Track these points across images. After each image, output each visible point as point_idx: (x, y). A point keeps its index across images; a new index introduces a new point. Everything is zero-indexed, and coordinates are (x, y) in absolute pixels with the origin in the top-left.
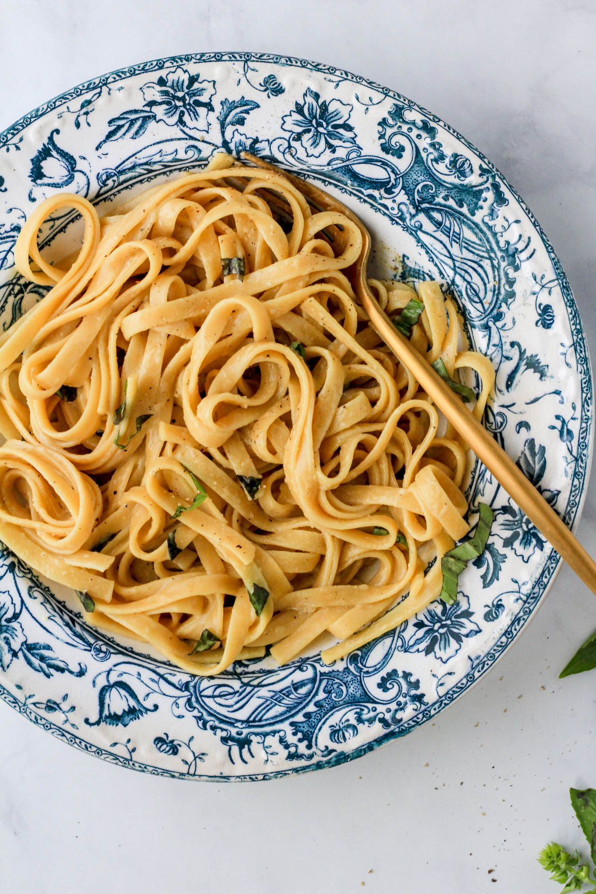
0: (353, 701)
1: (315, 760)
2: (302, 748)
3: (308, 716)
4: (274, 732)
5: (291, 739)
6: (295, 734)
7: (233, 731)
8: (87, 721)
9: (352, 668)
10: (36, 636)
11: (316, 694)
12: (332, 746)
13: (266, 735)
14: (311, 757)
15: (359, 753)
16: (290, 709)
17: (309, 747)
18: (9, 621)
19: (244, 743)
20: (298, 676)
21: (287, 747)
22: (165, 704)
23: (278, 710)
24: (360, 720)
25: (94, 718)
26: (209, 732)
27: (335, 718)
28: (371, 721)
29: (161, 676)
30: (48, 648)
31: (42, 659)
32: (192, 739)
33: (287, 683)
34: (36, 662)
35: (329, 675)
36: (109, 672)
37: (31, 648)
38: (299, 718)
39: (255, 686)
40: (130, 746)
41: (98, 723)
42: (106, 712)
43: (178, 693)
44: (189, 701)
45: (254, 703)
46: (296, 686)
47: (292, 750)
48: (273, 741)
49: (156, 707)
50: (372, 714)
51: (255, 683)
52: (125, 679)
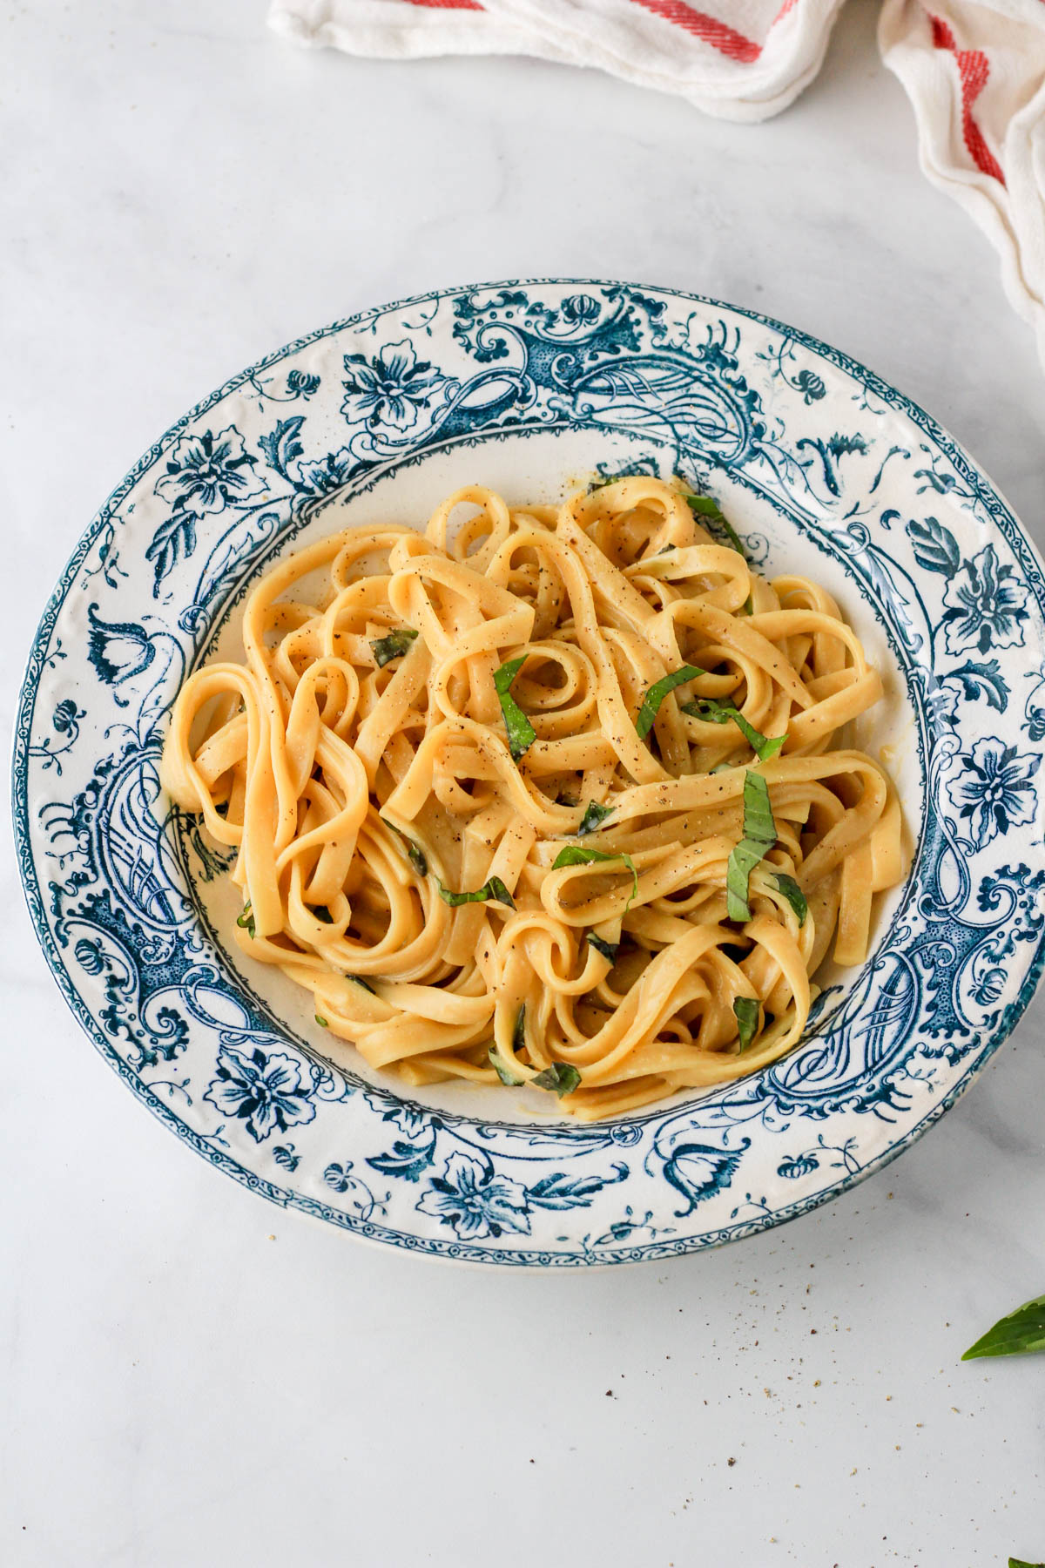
0: (969, 949)
1: (985, 1040)
2: (958, 1040)
3: (932, 1006)
4: (911, 1054)
5: (936, 1044)
6: (935, 1035)
7: (862, 1092)
8: (678, 1214)
9: (934, 918)
10: (533, 1175)
11: (919, 977)
12: (990, 1010)
13: (903, 1064)
14: (977, 1041)
15: (1027, 991)
16: (904, 1018)
17: (965, 1032)
18: (485, 1182)
19: (885, 1093)
20: (881, 978)
21: (939, 1054)
22: (753, 1129)
23: (891, 1031)
24: (995, 959)
25: (684, 1205)
26: (834, 1116)
27: (966, 981)
28: (1009, 949)
29: (723, 1105)
30: (559, 1176)
31: (563, 1192)
32: (820, 1138)
33: (875, 994)
34: (559, 1201)
35: (917, 946)
36: (656, 1148)
37: (539, 1191)
38: (924, 1016)
39: (842, 1028)
40: (756, 1199)
41: (693, 1206)
42: (693, 1191)
43: (759, 1107)
44: (779, 1104)
45: (857, 1046)
46: (890, 989)
47: (949, 1051)
48: (918, 1063)
49: (747, 1141)
50: (1003, 942)
51: (838, 1024)
52: (681, 1140)
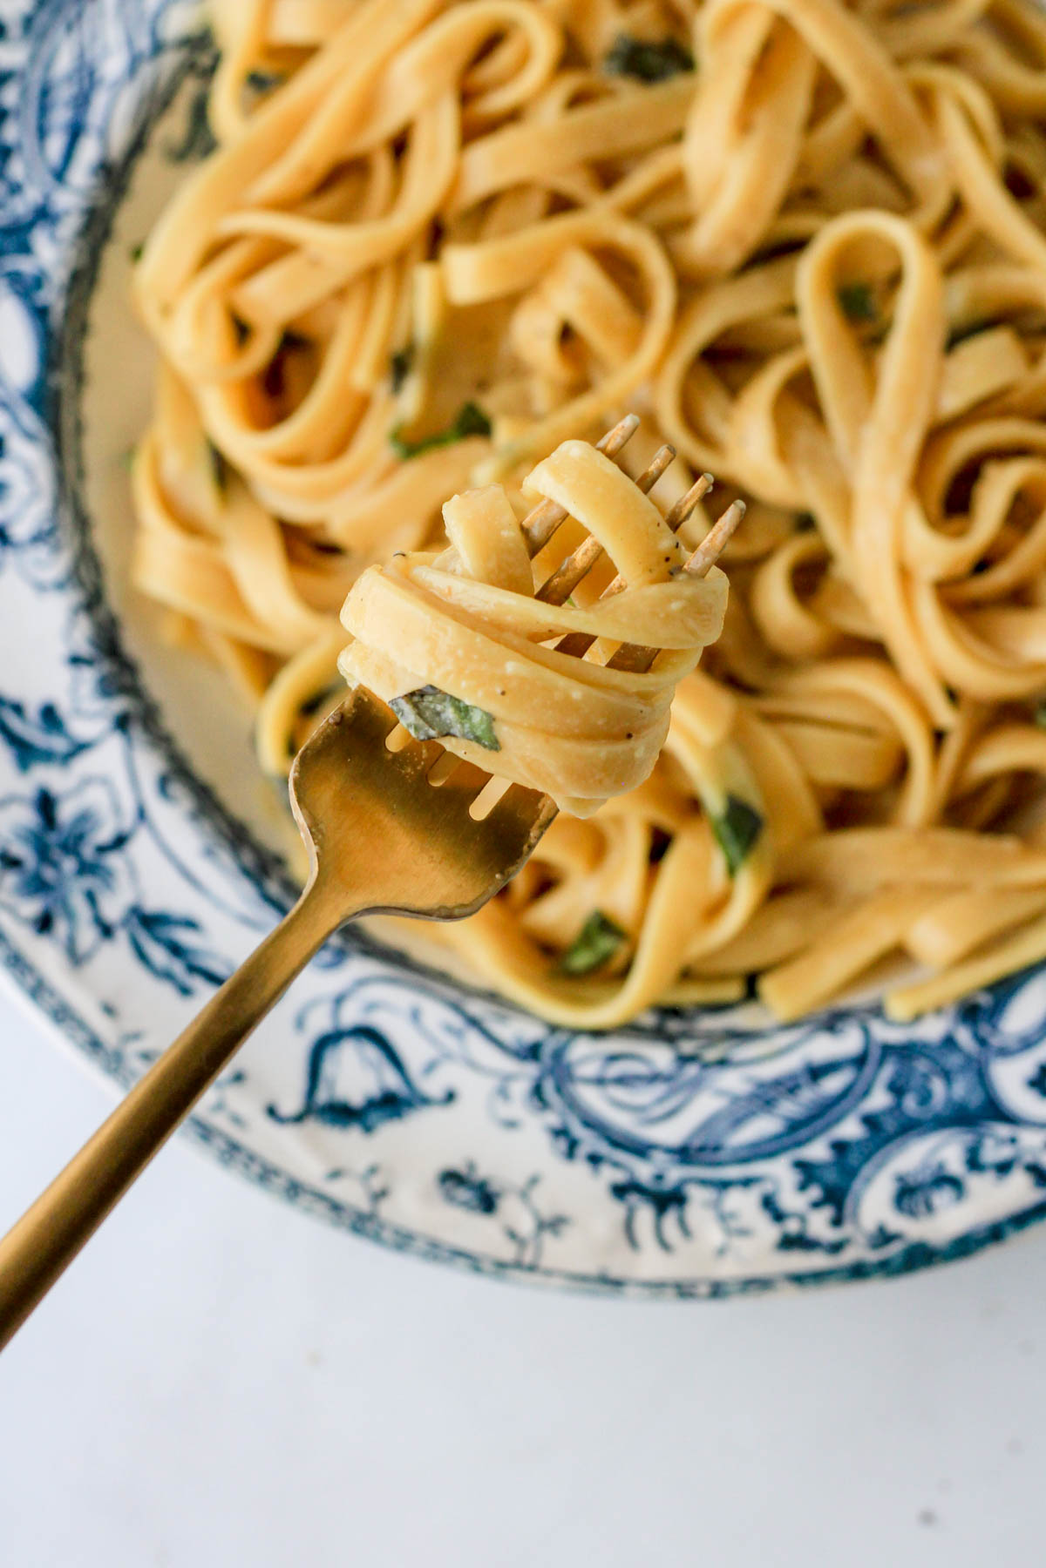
0: (961, 1118)
1: (849, 1256)
2: (819, 1225)
3: (840, 1147)
4: (747, 1182)
5: (793, 1199)
6: (803, 1187)
7: (644, 1171)
8: (272, 1112)
9: (964, 1036)
10: (165, 894)
11: (866, 1093)
12: (897, 1222)
13: (724, 1185)
14: (836, 1248)
15: (964, 1246)
16: (794, 1126)
17: (837, 1221)
18: (102, 850)
19: (668, 1200)
20: (824, 1048)
21: (778, 1216)
22: (475, 1090)
23: (764, 1126)
24: (974, 1163)
25: (291, 1103)
26: (581, 1168)
27: (913, 1156)
28: (1004, 1168)
29: (474, 1022)
30: (191, 924)
31: (176, 950)
32: (534, 1181)
33: (790, 1064)
34: (159, 955)
35: (906, 1052)
36: (339, 1000)
37: (150, 922)
38: (818, 1151)
39: (706, 1066)
40: (377, 1183)
41: (299, 1119)
42: (322, 1096)
43: (507, 1064)
44: (537, 1091)
45: (704, 1106)
46: (816, 1073)
47: (792, 1226)
48: (744, 1203)
49: (450, 1097)
50: (1005, 1153)
51: (712, 1054)
52: (384, 1022)
